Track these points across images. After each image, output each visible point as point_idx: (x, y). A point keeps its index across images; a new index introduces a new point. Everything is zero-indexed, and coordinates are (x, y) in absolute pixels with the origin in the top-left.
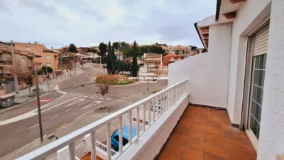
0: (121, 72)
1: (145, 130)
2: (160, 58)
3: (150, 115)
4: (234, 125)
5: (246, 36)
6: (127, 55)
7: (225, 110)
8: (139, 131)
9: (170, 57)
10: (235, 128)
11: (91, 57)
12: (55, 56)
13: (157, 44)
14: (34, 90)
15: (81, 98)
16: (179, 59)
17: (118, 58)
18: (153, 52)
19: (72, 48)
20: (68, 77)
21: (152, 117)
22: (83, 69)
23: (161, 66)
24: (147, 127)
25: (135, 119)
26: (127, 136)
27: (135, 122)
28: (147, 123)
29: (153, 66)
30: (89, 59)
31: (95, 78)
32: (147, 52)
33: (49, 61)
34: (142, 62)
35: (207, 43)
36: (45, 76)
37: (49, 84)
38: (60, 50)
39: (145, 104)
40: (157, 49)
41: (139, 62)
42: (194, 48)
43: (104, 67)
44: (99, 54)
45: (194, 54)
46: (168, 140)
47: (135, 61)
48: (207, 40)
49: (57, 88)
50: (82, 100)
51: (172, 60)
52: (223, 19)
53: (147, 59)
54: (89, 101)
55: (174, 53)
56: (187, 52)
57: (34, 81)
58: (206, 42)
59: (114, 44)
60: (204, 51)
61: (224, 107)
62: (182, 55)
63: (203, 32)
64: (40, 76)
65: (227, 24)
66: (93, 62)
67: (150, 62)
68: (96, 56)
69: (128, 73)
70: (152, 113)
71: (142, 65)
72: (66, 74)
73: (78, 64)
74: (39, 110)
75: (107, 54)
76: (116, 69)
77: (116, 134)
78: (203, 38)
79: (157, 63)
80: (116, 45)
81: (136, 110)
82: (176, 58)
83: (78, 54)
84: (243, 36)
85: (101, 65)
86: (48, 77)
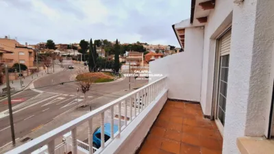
0: (103, 70)
1: (127, 126)
2: (141, 56)
3: (131, 111)
4: (206, 117)
5: (215, 39)
6: (109, 53)
7: (199, 103)
8: (121, 126)
9: (151, 56)
10: (207, 119)
11: (72, 54)
12: (30, 53)
13: (138, 43)
14: (3, 90)
15: (60, 96)
16: (159, 57)
17: (100, 55)
18: (135, 51)
19: (50, 45)
20: (45, 75)
21: (133, 113)
22: (62, 66)
23: (142, 64)
24: (128, 122)
25: (117, 116)
26: (109, 133)
27: (118, 119)
28: (128, 119)
29: (135, 64)
30: (69, 56)
31: (76, 76)
32: (128, 51)
33: (23, 58)
34: (124, 60)
35: (183, 44)
36: (18, 74)
37: (22, 83)
38: (35, 46)
39: (126, 100)
40: (138, 48)
41: (121, 60)
42: (172, 48)
43: (85, 64)
44: (79, 51)
45: (172, 53)
46: (149, 133)
47: (117, 58)
48: (183, 41)
49: (32, 86)
50: (62, 98)
51: (153, 58)
52: (196, 23)
53: (129, 57)
54: (69, 100)
55: (154, 52)
56: (167, 51)
57: (4, 79)
58: (182, 42)
59: (95, 41)
60: (181, 50)
61: (198, 101)
62: (162, 54)
63: (180, 33)
64: (12, 74)
65: (200, 27)
66: (73, 59)
67: (132, 60)
68: (76, 53)
69: (110, 70)
70: (133, 109)
71: (124, 63)
72: (43, 72)
73: (57, 61)
74: (11, 111)
75: (88, 51)
76: (97, 67)
77: (98, 131)
78: (180, 39)
79: (138, 61)
80: (98, 42)
81: (117, 106)
82: (156, 57)
83: (57, 51)
84: (212, 38)
85: (82, 62)
86: (22, 75)
